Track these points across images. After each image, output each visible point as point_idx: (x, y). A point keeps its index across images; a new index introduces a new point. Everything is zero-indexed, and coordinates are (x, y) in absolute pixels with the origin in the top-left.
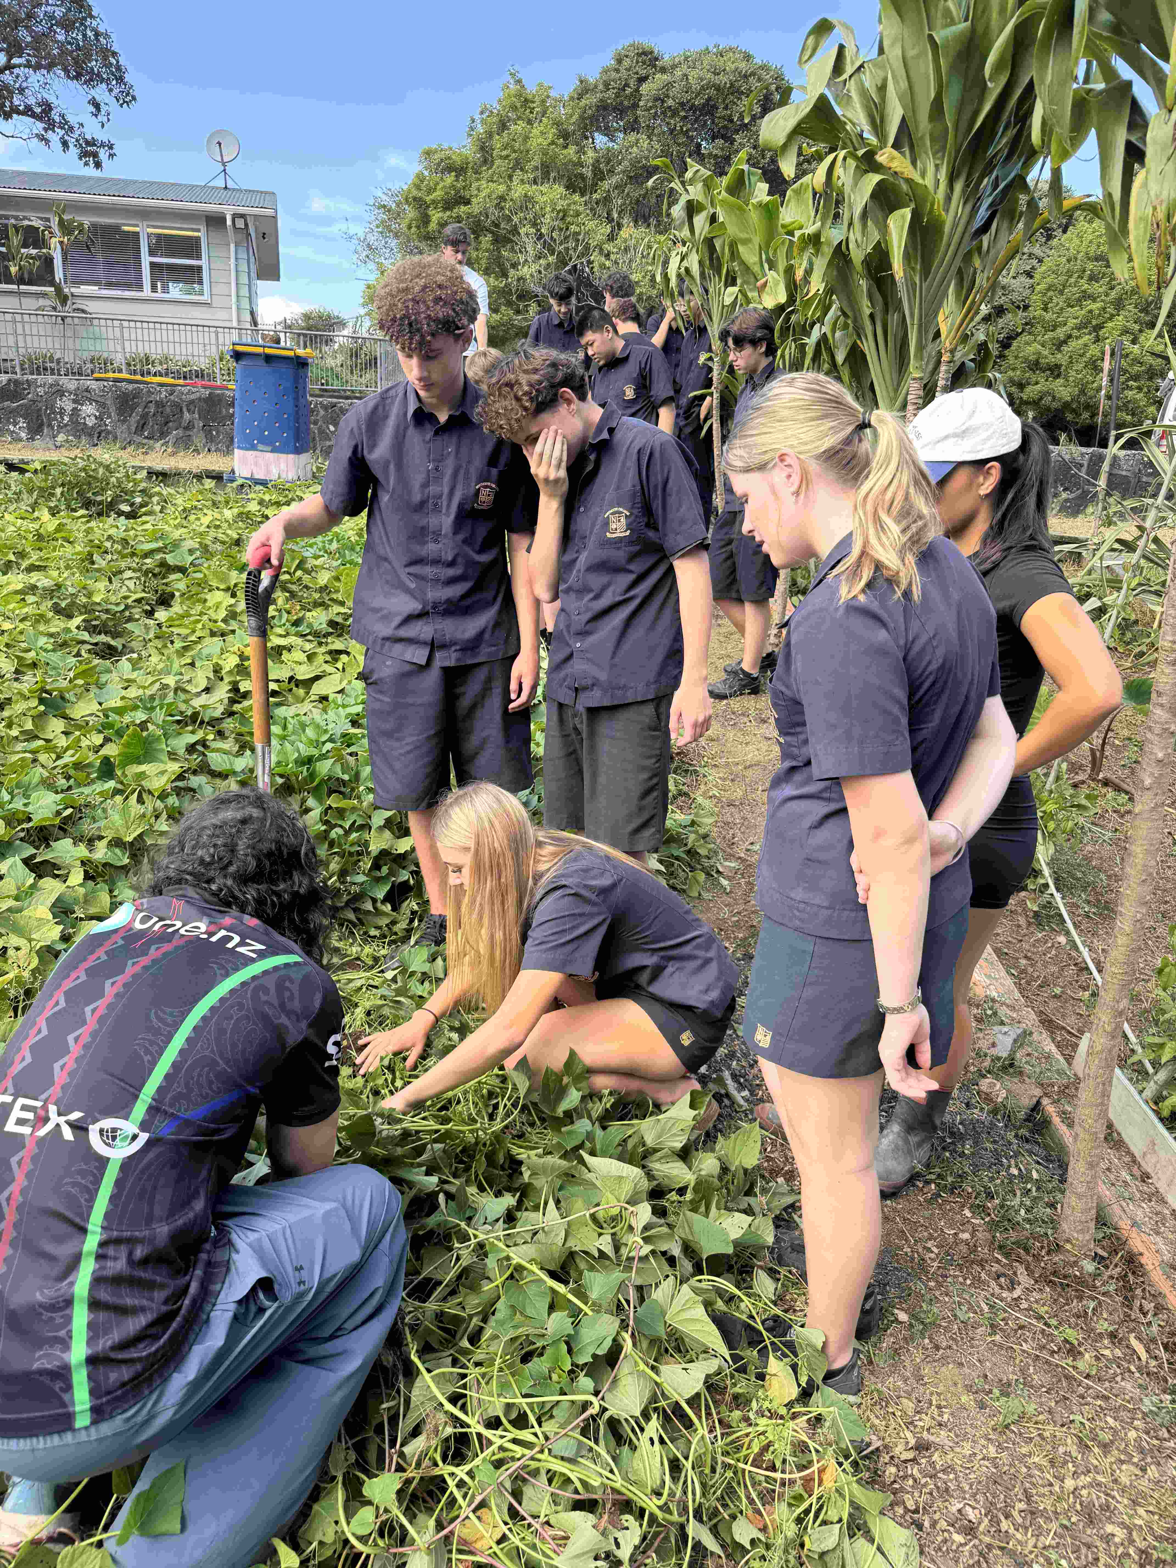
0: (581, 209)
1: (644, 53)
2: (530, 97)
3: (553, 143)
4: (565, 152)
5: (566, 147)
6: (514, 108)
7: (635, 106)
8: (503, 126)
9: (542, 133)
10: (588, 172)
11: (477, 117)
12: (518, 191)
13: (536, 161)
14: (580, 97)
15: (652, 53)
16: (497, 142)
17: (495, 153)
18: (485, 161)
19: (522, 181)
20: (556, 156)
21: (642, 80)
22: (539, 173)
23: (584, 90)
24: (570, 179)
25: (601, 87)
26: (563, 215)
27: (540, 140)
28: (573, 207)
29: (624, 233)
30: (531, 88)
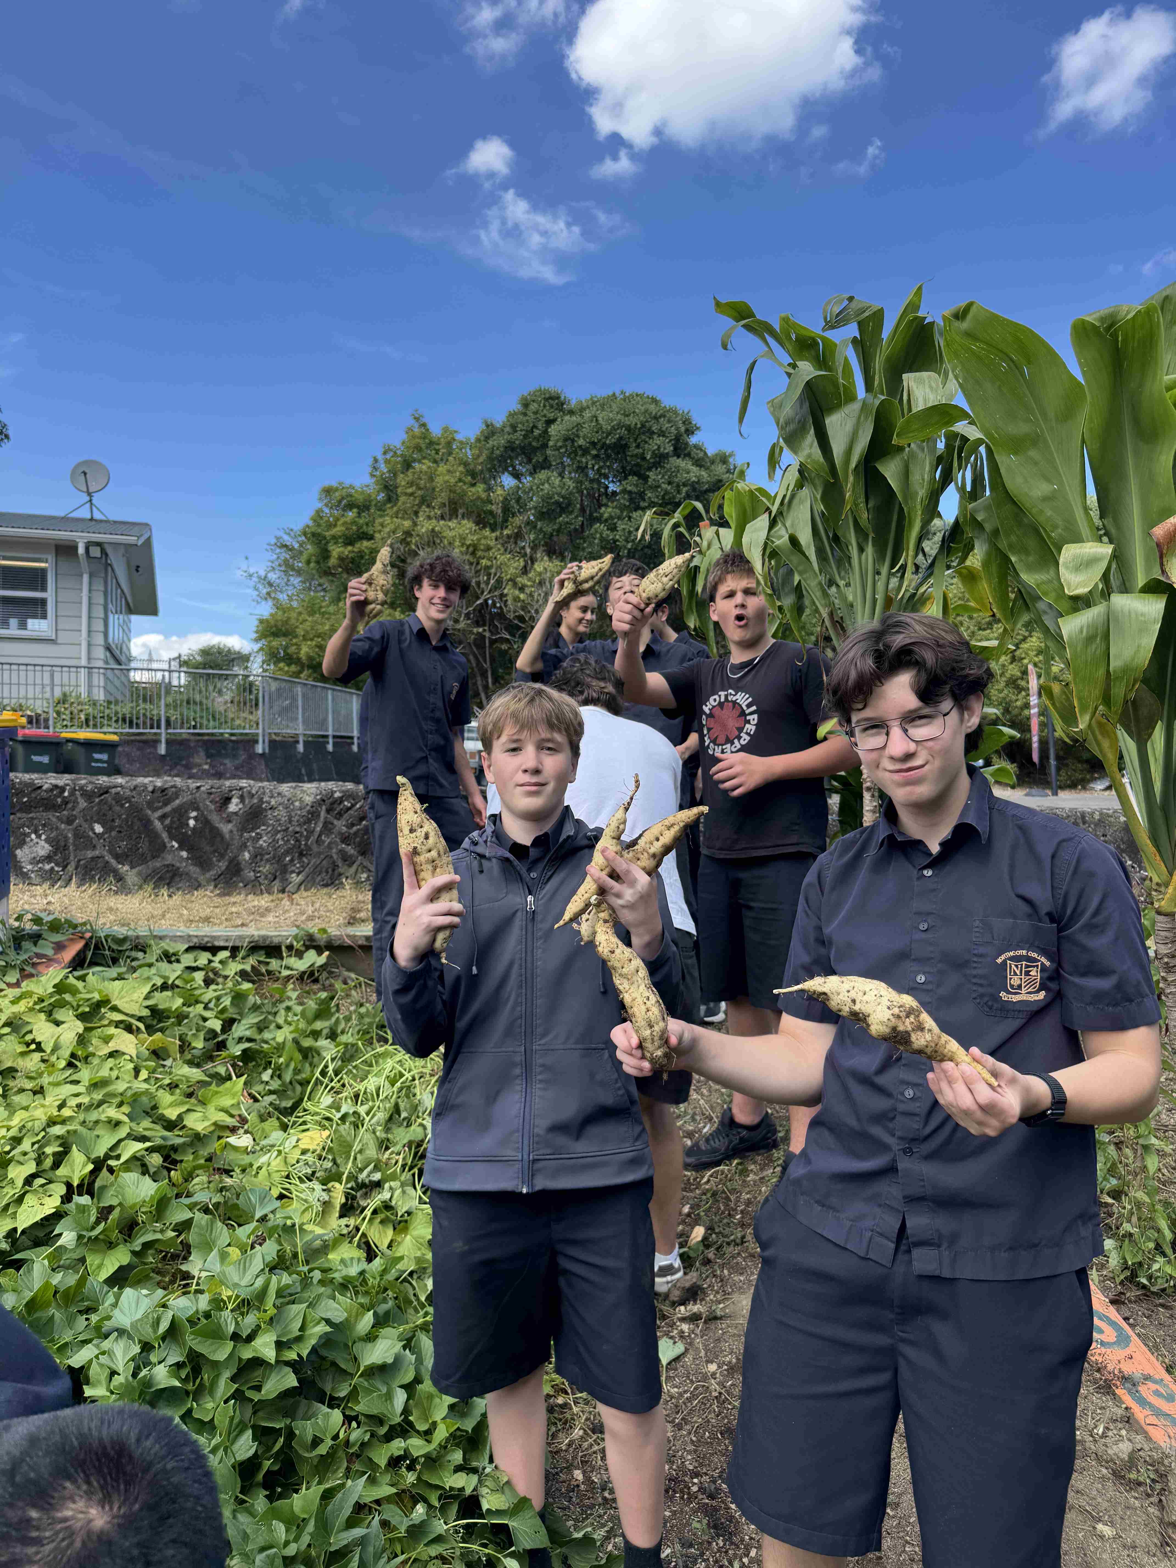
0: (492, 543)
1: (551, 398)
2: (435, 440)
3: (460, 480)
4: (473, 489)
5: (474, 485)
6: (418, 448)
7: (545, 446)
8: (407, 465)
9: (449, 471)
10: (497, 509)
11: (380, 458)
12: (425, 526)
13: (443, 497)
14: (487, 438)
15: (558, 398)
16: (402, 480)
17: (399, 490)
18: (389, 499)
19: (429, 518)
20: (464, 493)
21: (550, 422)
22: (447, 509)
23: (490, 432)
24: (479, 515)
25: (508, 429)
26: (473, 550)
27: (447, 478)
28: (483, 541)
29: (538, 567)
30: (436, 431)
